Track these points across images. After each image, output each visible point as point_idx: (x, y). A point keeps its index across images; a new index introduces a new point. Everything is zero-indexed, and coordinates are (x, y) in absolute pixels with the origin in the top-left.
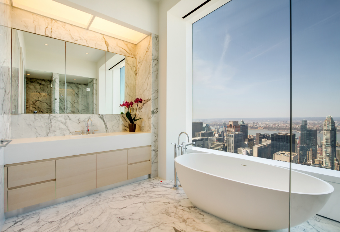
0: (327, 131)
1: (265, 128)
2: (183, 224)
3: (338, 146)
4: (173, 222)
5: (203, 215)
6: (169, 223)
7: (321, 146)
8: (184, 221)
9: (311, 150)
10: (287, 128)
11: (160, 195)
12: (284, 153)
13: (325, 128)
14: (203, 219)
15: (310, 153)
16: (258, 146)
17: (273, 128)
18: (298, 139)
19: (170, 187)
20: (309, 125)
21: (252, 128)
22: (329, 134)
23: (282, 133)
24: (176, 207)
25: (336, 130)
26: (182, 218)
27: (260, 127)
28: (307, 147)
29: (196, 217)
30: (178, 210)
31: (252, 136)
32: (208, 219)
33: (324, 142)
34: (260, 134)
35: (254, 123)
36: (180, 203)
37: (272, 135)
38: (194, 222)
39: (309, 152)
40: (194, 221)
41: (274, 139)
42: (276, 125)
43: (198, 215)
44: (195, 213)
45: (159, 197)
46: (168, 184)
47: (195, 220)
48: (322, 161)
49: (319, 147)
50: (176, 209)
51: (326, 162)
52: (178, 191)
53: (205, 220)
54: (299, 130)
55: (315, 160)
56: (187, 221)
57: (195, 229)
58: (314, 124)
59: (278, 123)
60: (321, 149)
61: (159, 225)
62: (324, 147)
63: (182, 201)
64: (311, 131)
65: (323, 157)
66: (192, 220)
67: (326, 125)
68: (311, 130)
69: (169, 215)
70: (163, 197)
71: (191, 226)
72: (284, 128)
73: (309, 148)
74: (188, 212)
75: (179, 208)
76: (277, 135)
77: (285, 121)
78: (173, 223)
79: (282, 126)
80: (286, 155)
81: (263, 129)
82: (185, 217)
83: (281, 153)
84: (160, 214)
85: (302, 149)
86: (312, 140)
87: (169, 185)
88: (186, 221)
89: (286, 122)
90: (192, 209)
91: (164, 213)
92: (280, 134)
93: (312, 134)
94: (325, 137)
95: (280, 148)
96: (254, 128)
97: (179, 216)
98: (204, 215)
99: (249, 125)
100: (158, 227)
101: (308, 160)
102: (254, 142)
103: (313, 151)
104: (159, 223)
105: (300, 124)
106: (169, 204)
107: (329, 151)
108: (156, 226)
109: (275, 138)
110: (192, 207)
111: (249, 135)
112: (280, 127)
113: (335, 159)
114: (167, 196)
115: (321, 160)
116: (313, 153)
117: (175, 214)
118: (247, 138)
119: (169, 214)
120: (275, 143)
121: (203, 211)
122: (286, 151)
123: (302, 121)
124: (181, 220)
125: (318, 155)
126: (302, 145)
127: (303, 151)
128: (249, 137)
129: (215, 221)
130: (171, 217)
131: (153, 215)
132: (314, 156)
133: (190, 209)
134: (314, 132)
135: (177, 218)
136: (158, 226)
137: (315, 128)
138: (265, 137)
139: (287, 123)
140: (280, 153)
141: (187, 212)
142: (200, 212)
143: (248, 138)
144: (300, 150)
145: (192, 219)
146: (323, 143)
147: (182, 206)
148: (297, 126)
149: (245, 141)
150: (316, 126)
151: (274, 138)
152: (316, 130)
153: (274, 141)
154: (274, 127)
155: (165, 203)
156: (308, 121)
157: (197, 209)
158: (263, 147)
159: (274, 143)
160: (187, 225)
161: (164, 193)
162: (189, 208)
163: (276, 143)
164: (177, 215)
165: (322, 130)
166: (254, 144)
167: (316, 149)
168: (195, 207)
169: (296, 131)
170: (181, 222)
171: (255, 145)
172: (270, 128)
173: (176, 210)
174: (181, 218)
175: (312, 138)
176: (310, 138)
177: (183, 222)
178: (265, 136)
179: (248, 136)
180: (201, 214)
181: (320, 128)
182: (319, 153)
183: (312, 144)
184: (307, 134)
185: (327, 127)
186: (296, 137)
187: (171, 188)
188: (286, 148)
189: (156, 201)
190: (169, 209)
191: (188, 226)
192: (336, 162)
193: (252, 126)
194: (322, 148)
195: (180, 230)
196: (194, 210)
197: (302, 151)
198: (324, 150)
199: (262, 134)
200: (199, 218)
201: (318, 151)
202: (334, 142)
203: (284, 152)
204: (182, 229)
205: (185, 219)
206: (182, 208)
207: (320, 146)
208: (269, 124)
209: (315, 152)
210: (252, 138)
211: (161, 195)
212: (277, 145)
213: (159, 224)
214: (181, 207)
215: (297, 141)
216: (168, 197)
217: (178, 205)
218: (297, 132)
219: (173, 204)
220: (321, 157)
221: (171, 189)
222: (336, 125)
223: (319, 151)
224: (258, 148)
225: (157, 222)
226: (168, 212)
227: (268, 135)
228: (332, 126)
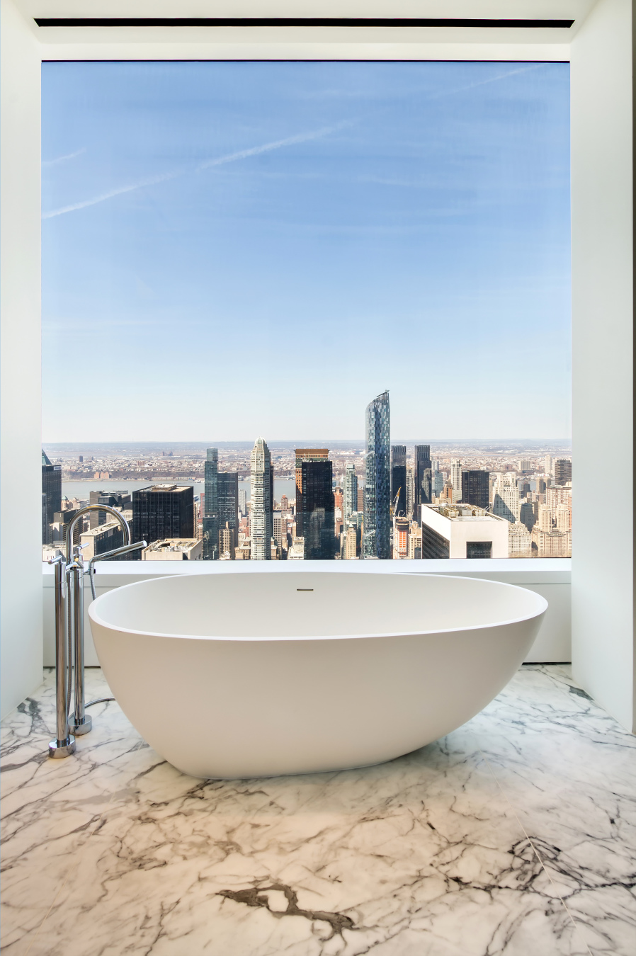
0: (258, 475)
1: (115, 474)
2: (234, 858)
3: (276, 509)
4: (196, 878)
5: (262, 792)
6: (188, 892)
7: (247, 513)
8: (228, 847)
9: (227, 526)
10: (173, 470)
11: (17, 811)
12: (169, 544)
13: (254, 468)
14: (272, 803)
15: (226, 533)
16: (96, 534)
17: (138, 473)
18: (199, 501)
19: (32, 760)
20: (221, 462)
21: (75, 474)
22: (261, 482)
23: (162, 486)
24: (145, 820)
25: (272, 471)
26: (211, 842)
27: (100, 471)
28: (218, 519)
29: (248, 811)
30: (167, 826)
31: (74, 504)
32: (285, 795)
33: (252, 502)
34: (101, 492)
35: (81, 459)
36: (143, 798)
37: (136, 494)
38: (259, 831)
39: (222, 532)
40: (255, 826)
41: (143, 506)
42: (144, 463)
43: (245, 802)
44: (230, 801)
45: (27, 825)
46: (8, 753)
47: (256, 821)
48: (250, 550)
49: (242, 516)
50: (150, 827)
51: (257, 549)
52: (85, 758)
53: (280, 802)
54: (201, 477)
55: (236, 549)
56: (236, 838)
57: (289, 849)
58: (232, 459)
59: (151, 459)
60: (246, 521)
61: (160, 924)
62: (252, 515)
63: (142, 784)
64: (225, 476)
65: (251, 538)
66: (248, 827)
67: (255, 461)
68: (226, 474)
69: (155, 864)
70: (46, 814)
71: (266, 849)
72: (165, 472)
73: (223, 521)
74: (204, 810)
75: (159, 814)
76: (148, 493)
77: (168, 453)
78: (200, 879)
79: (160, 467)
80: (173, 549)
81: (110, 477)
82: (218, 834)
83: (161, 543)
84: (111, 885)
85: (208, 525)
86: (229, 500)
87: (18, 752)
88: (231, 843)
89: (171, 454)
90: (207, 792)
91: (123, 868)
92: (155, 489)
93: (229, 483)
94: (253, 491)
95: (156, 528)
96: (81, 477)
97: (192, 844)
98: (264, 789)
99: (65, 468)
100: (163, 939)
101: (222, 552)
102: (84, 522)
103: (230, 528)
104: (147, 918)
105: (203, 458)
106: (104, 822)
107: (261, 523)
108: (148, 940)
109: (144, 503)
110: (201, 787)
111: (67, 500)
112: (155, 469)
113: (272, 540)
114: (55, 798)
115: (248, 547)
116: (231, 533)
117: (170, 846)
118: (58, 509)
119: (151, 860)
120: (144, 515)
121: (245, 780)
122: (172, 537)
123: (208, 451)
124: (216, 852)
125: (242, 537)
126: (208, 516)
127: (211, 530)
128: (67, 505)
129: (307, 788)
130: (168, 869)
131: (86, 909)
132: (234, 543)
133: (201, 798)
134: (233, 479)
135: (196, 856)
136: (159, 936)
137: (234, 470)
138: (115, 501)
139: (174, 459)
140: (157, 546)
141: (205, 814)
142: (243, 789)
143: (64, 508)
144: (204, 530)
145: (242, 823)
146: (249, 504)
147: (166, 804)
148: (197, 465)
149: (52, 522)
150: (235, 464)
151: (140, 502)
152: (237, 474)
153: (140, 511)
154: (139, 470)
155: (83, 828)
156: (219, 452)
157: (220, 784)
158: (111, 534)
159: (140, 519)
160: (252, 853)
161: (33, 793)
162: (191, 794)
163: (146, 517)
164: (181, 842)
165: (247, 473)
166: (81, 528)
167: (238, 520)
168: (207, 782)
169: (194, 478)
170: (222, 860)
171: (86, 530)
172: (130, 472)
173: (161, 830)
174: (205, 844)
175: (228, 496)
176: (224, 495)
177: (227, 853)
178: (117, 499)
179: (63, 502)
180: (251, 791)
181: (245, 469)
182: (242, 532)
183: (229, 509)
184: (218, 484)
185: (257, 467)
186: (194, 496)
187: (39, 759)
188: (172, 528)
189: (34, 846)
190: (128, 841)
191: (258, 856)
192: (273, 547)
193: (75, 468)
194: (248, 519)
195: (251, 887)
196: (219, 792)
197: (208, 530)
198: (253, 521)
199: (107, 494)
200: (259, 810)
201: (240, 528)
202: (269, 501)
203: (168, 541)
204: (252, 879)
205: (225, 839)
206: (170, 810)
207: (244, 514)
208: (128, 461)
209: (235, 531)
210: (76, 507)
211: (29, 810)
212: (148, 522)
213: (153, 922)
214: (163, 807)
215: (198, 505)
216: (67, 802)
217: (145, 808)
218: (196, 481)
219: (119, 814)
220: (248, 539)
221: (45, 765)
222: (272, 460)
223: (242, 527)
224: (97, 538)
225: (139, 923)
226: (134, 856)
227: (123, 496)
228: (266, 462)
